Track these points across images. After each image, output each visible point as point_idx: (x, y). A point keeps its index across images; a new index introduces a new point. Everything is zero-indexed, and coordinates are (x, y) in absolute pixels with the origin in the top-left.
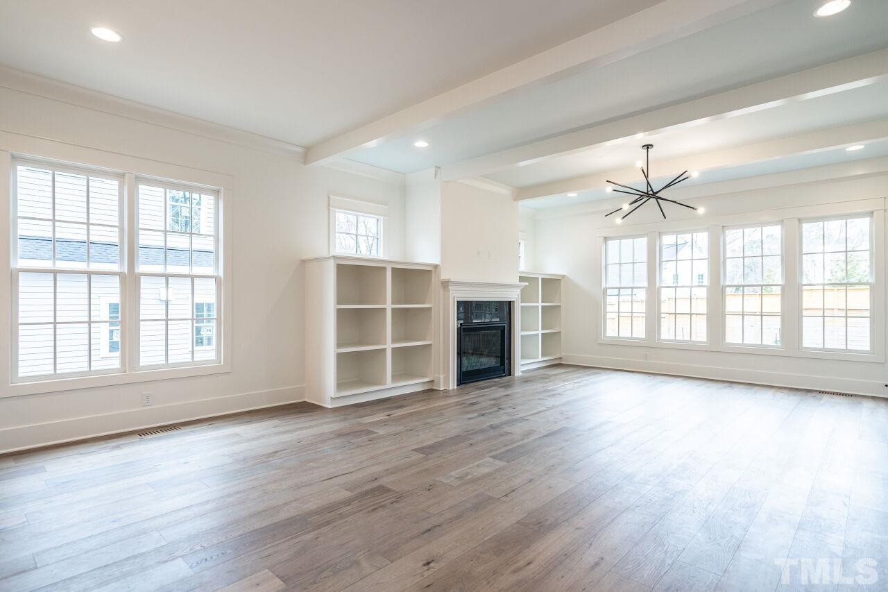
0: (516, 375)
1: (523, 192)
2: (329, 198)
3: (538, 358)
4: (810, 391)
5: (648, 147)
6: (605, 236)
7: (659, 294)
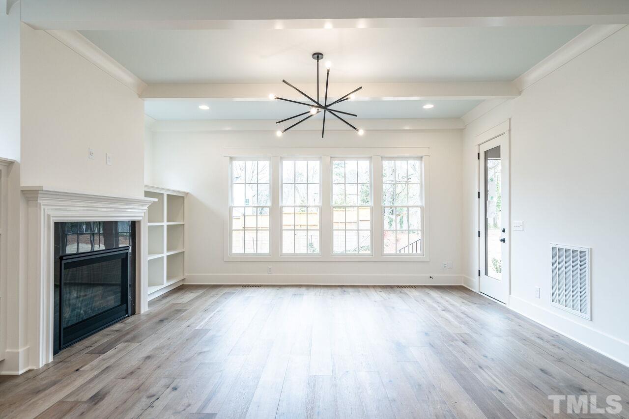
0: (142, 311)
3: (163, 284)
4: (391, 287)
5: (318, 56)
6: (232, 156)
7: (281, 213)
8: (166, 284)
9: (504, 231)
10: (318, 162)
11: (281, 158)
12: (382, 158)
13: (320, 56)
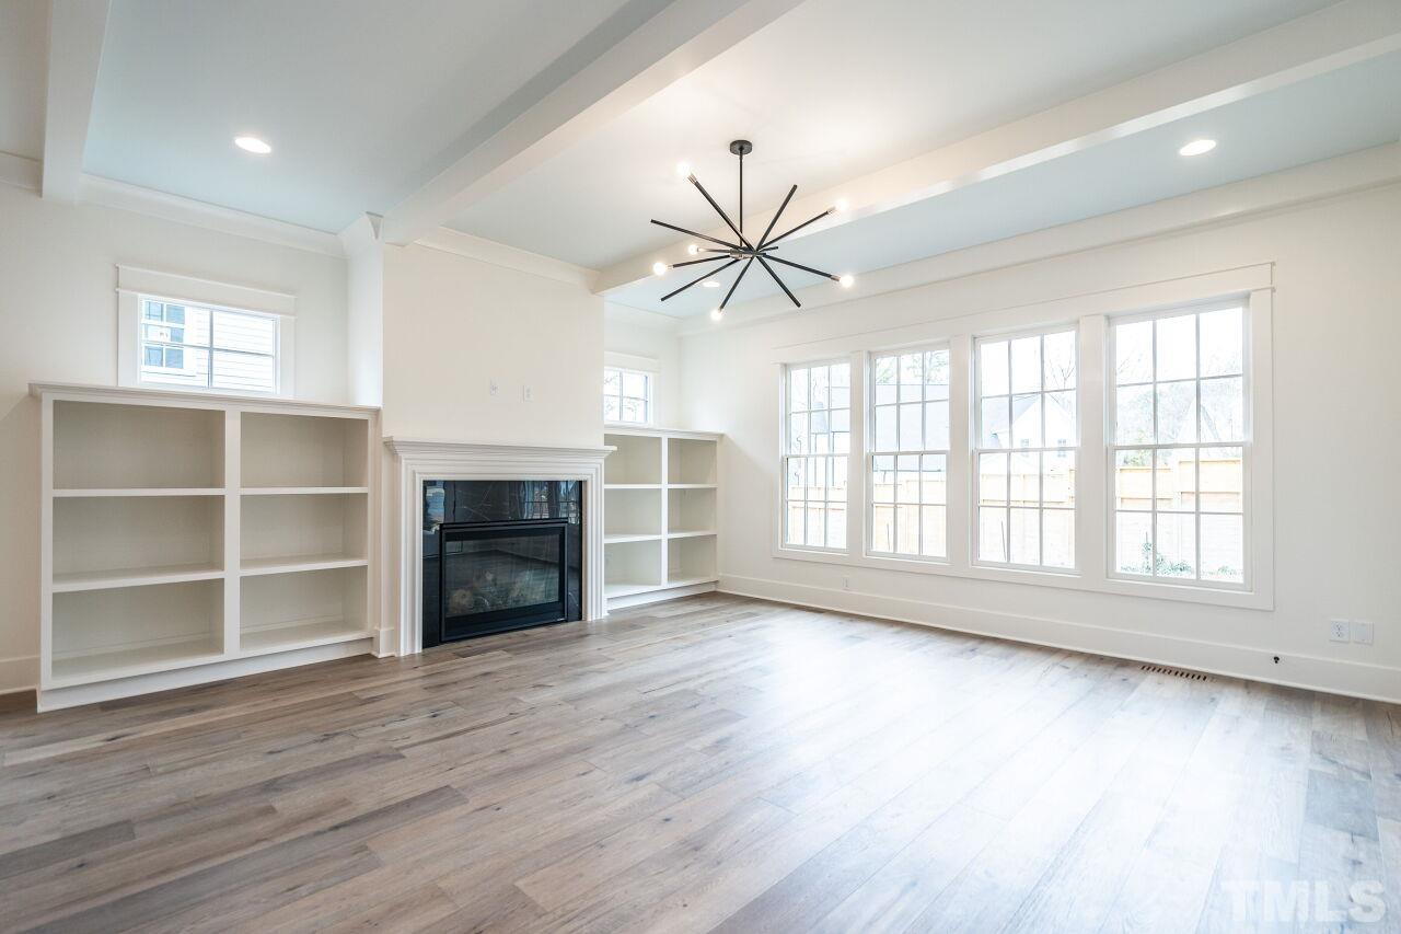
0: (589, 619)
2: (117, 268)
3: (660, 584)
5: (741, 147)
6: (785, 361)
8: (665, 584)
12: (1111, 319)
13: (746, 146)
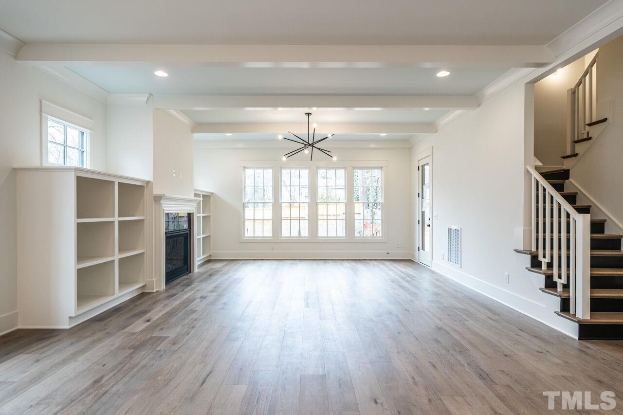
1: (200, 126)
2: (41, 102)
3: (200, 257)
4: (360, 260)
5: (308, 114)
6: (244, 166)
7: (281, 207)
8: (202, 257)
9: (430, 219)
10: (308, 170)
11: (281, 167)
12: (354, 168)
13: (310, 114)
